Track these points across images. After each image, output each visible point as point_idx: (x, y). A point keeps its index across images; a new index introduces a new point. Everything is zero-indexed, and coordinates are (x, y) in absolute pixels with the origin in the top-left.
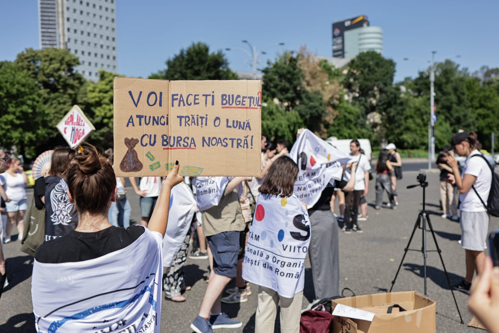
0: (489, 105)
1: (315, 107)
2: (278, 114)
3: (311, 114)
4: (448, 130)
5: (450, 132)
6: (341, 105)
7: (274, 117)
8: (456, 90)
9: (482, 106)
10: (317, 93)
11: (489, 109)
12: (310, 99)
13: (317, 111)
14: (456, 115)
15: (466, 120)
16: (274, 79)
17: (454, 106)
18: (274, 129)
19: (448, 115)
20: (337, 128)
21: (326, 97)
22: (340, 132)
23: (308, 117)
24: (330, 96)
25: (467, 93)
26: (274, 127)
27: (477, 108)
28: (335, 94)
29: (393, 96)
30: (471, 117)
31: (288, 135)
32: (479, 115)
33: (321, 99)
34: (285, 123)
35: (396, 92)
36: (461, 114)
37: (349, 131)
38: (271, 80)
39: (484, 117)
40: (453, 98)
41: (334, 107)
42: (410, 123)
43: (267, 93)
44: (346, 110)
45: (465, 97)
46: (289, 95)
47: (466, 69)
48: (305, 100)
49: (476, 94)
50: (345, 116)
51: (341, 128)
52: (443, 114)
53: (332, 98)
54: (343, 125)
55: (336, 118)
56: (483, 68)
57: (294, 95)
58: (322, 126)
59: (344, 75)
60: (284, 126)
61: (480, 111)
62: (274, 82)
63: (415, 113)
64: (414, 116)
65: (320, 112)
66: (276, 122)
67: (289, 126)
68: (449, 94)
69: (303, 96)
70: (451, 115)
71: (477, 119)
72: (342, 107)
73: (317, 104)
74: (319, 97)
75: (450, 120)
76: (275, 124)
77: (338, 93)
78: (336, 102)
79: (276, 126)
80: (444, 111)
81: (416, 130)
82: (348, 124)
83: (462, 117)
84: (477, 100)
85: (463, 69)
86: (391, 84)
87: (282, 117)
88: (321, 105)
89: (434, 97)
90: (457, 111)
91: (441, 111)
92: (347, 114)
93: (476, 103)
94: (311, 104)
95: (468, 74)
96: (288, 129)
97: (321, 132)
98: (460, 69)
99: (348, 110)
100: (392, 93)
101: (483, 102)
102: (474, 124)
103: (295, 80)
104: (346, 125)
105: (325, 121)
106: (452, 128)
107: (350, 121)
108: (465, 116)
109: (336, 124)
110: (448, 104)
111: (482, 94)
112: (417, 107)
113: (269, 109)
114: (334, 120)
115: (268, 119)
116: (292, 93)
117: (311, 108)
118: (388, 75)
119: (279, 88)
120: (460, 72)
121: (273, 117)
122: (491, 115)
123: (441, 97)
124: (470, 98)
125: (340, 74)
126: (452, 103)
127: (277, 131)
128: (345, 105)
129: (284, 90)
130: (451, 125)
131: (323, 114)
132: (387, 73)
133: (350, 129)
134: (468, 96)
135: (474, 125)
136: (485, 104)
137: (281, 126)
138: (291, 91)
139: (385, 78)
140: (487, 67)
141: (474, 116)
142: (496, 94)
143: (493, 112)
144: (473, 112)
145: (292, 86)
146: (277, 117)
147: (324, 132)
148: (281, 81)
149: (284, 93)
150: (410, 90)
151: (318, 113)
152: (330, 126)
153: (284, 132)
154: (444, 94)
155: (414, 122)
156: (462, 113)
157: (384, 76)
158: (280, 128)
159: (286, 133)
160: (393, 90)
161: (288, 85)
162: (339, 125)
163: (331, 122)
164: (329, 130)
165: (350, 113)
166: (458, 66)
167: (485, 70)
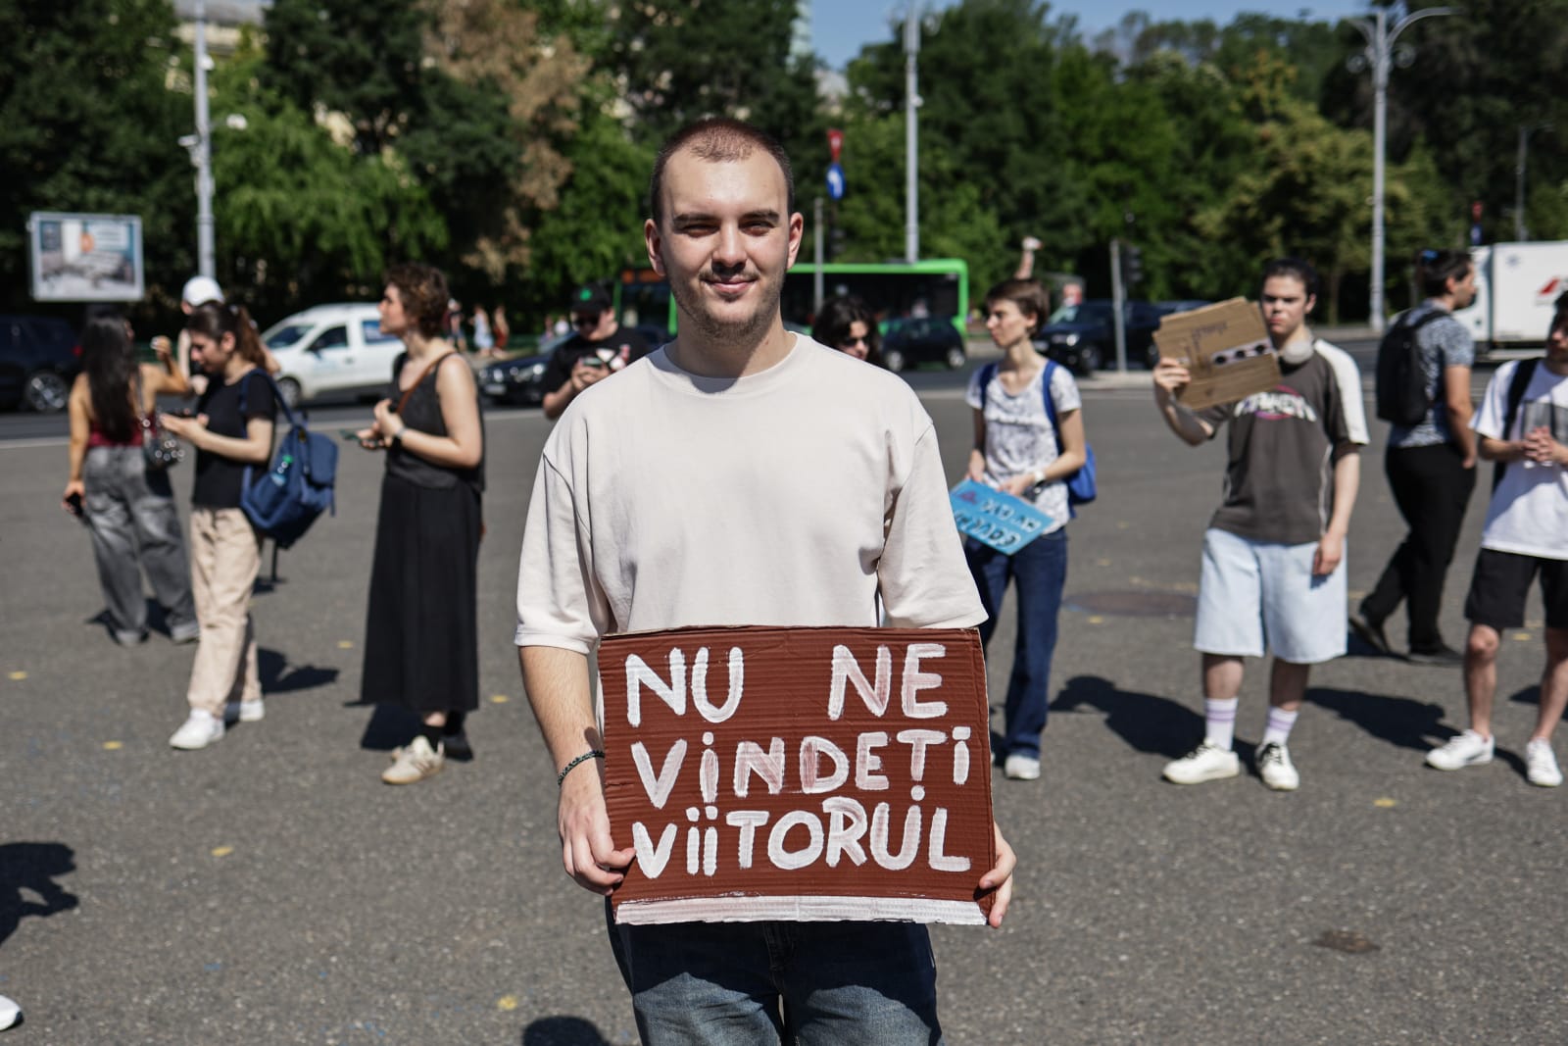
0: (1136, 151)
1: (475, 141)
2: (323, 166)
3: (460, 167)
4: (990, 241)
5: (999, 244)
6: (589, 138)
7: (309, 178)
8: (1020, 91)
9: (1111, 154)
10: (490, 84)
11: (1134, 164)
12: (457, 108)
13: (482, 156)
14: (1020, 184)
15: (1054, 202)
16: (310, 26)
17: (1016, 151)
18: (303, 223)
19: (993, 185)
20: (572, 226)
21: (526, 102)
22: (583, 239)
23: (447, 177)
24: (541, 99)
25: (1060, 104)
26: (301, 214)
27: (1094, 162)
28: (560, 93)
29: (782, 107)
30: (1071, 194)
31: (363, 249)
32: (1102, 185)
33: (504, 110)
34: (348, 203)
35: (801, 91)
36: (1037, 182)
37: (616, 238)
38: (297, 28)
39: (1120, 193)
40: (1010, 122)
41: (561, 144)
42: (858, 212)
43: (280, 79)
44: (606, 154)
45: (1054, 118)
46: (370, 90)
47: (1072, 21)
48: (438, 113)
49: (1091, 110)
50: (602, 181)
51: (588, 226)
52: (975, 181)
53: (551, 108)
54: (596, 213)
55: (568, 186)
56: (1130, 19)
57: (392, 90)
58: (511, 214)
59: (610, 22)
60: (343, 212)
61: (1107, 172)
62: (311, 36)
63: (875, 176)
64: (874, 184)
65: (496, 160)
66: (313, 194)
67: (367, 214)
68: (998, 108)
69: (430, 94)
70: (1005, 185)
71: (1092, 200)
72: (594, 144)
73: (485, 129)
74: (498, 101)
75: (999, 204)
76: (306, 204)
77: (572, 90)
78: (567, 125)
79: (312, 212)
80: (978, 168)
81: (876, 239)
82: (613, 208)
83: (1040, 191)
84: (1096, 131)
85: (1062, 19)
86: (780, 62)
87: (339, 179)
88: (500, 131)
89: (918, 110)
90: (1024, 171)
91: (969, 169)
92: (607, 172)
93: (1091, 144)
94: (461, 127)
95: (1079, 37)
96: (362, 225)
97: (506, 240)
98: (1051, 19)
99: (616, 159)
100: (780, 96)
101: (1114, 141)
102: (1080, 217)
103: (394, 33)
104: (604, 216)
105: (524, 197)
106: (1005, 233)
107: (622, 200)
108: (1051, 188)
109: (568, 209)
110: (990, 143)
111: (1108, 114)
112: (880, 151)
113: (285, 142)
114: (561, 191)
115: (279, 184)
116: (382, 84)
117: (460, 143)
118: (770, 29)
119: (328, 59)
120: (1052, 32)
121: (300, 174)
122: (1142, 185)
123: (970, 118)
124: (1070, 124)
125: (593, 19)
126: (1005, 140)
127: (314, 231)
128: (607, 137)
129: (348, 71)
130: (1004, 220)
131: (509, 169)
132: (766, 20)
133: (621, 228)
134: (1064, 114)
135: (1083, 221)
136: (1123, 146)
137: (334, 212)
138: (381, 74)
139: (758, 38)
140: (1145, 17)
141: (1083, 187)
142: (1161, 113)
143: (1150, 177)
144: (1079, 177)
145: (383, 55)
146: (316, 177)
147: (517, 241)
148: (341, 33)
149: (348, 80)
150: (862, 91)
151: (489, 163)
152: (546, 217)
153: (343, 234)
154: (980, 106)
155: (872, 208)
156: (1043, 178)
157: (754, 29)
158: (326, 220)
159: (352, 242)
160: (785, 85)
161: (364, 51)
162: (579, 212)
163: (547, 200)
164: (541, 233)
165: (619, 168)
166: (1045, 8)
167: (1138, 29)
